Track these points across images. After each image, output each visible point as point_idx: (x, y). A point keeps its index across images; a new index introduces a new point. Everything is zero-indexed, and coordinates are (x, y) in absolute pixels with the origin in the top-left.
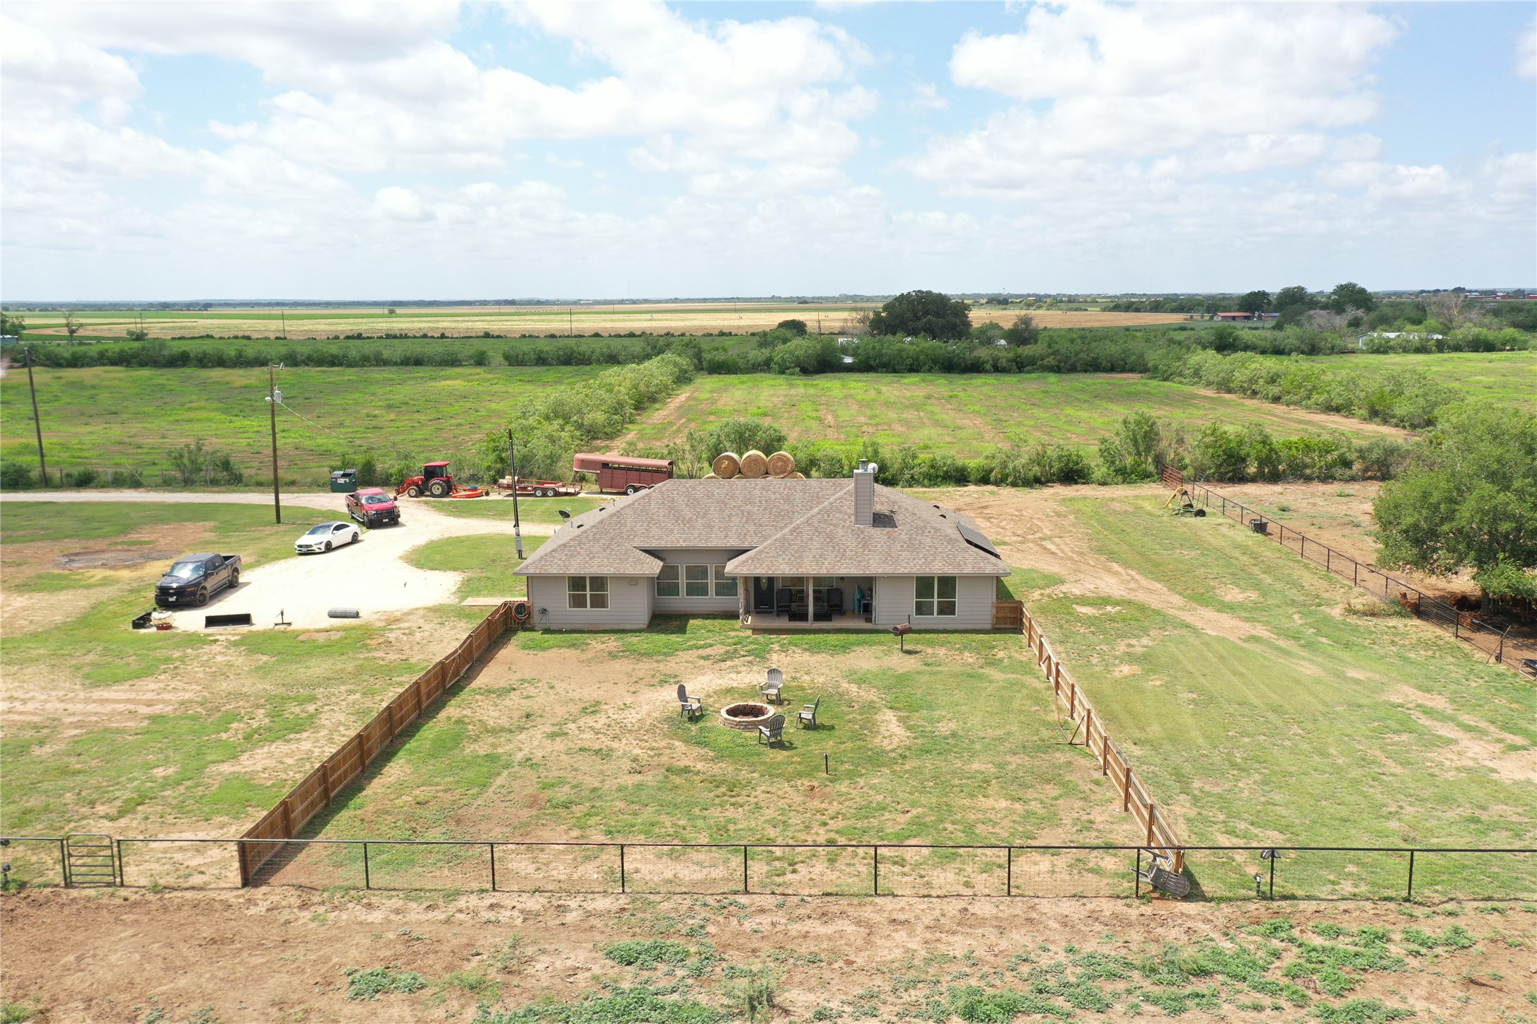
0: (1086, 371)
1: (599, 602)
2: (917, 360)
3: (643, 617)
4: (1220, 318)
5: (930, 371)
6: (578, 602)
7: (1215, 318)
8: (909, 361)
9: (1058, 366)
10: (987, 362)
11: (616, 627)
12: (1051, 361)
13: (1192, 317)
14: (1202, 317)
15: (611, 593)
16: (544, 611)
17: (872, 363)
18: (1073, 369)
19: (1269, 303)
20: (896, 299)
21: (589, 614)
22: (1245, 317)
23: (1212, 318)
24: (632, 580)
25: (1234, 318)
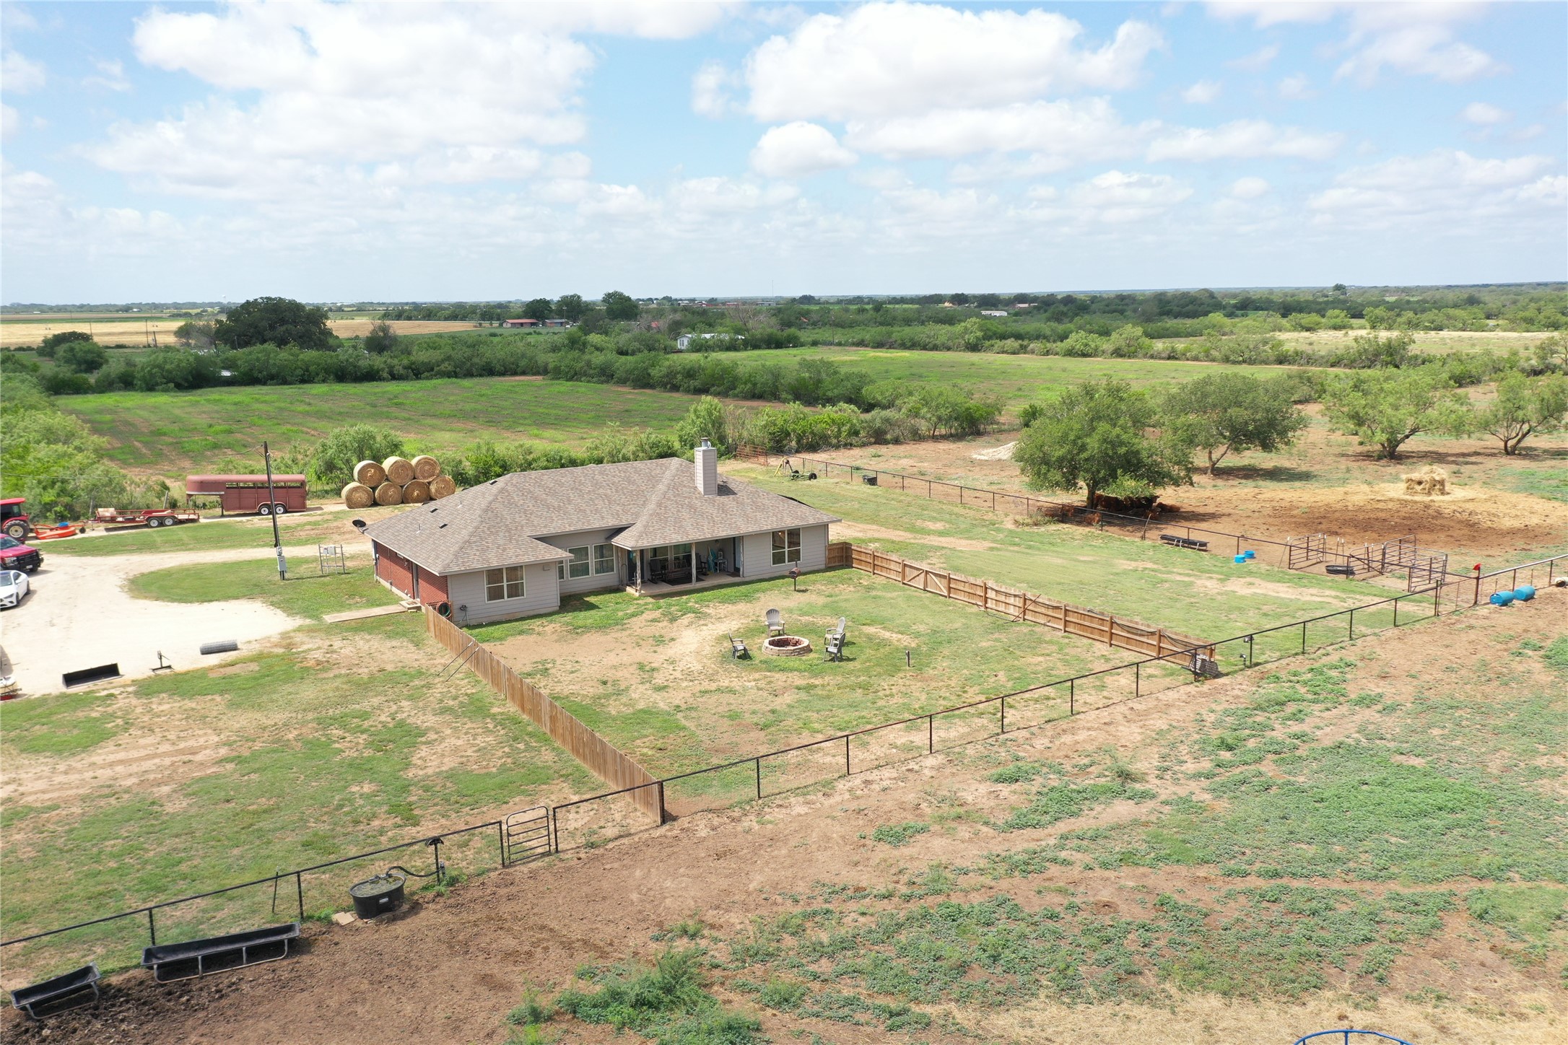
0: (481, 376)
1: (515, 591)
2: (307, 370)
3: (555, 602)
4: (509, 325)
5: (324, 381)
6: (495, 594)
7: (504, 325)
8: (299, 372)
9: (455, 372)
10: (383, 370)
11: (532, 613)
12: (446, 366)
13: (480, 324)
14: (491, 324)
15: (527, 581)
16: (463, 608)
17: (256, 374)
18: (469, 374)
19: (551, 311)
20: (243, 306)
21: (507, 604)
22: (532, 324)
23: (501, 325)
24: (544, 566)
25: (522, 324)
